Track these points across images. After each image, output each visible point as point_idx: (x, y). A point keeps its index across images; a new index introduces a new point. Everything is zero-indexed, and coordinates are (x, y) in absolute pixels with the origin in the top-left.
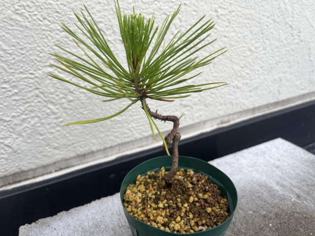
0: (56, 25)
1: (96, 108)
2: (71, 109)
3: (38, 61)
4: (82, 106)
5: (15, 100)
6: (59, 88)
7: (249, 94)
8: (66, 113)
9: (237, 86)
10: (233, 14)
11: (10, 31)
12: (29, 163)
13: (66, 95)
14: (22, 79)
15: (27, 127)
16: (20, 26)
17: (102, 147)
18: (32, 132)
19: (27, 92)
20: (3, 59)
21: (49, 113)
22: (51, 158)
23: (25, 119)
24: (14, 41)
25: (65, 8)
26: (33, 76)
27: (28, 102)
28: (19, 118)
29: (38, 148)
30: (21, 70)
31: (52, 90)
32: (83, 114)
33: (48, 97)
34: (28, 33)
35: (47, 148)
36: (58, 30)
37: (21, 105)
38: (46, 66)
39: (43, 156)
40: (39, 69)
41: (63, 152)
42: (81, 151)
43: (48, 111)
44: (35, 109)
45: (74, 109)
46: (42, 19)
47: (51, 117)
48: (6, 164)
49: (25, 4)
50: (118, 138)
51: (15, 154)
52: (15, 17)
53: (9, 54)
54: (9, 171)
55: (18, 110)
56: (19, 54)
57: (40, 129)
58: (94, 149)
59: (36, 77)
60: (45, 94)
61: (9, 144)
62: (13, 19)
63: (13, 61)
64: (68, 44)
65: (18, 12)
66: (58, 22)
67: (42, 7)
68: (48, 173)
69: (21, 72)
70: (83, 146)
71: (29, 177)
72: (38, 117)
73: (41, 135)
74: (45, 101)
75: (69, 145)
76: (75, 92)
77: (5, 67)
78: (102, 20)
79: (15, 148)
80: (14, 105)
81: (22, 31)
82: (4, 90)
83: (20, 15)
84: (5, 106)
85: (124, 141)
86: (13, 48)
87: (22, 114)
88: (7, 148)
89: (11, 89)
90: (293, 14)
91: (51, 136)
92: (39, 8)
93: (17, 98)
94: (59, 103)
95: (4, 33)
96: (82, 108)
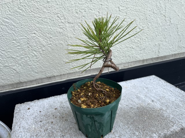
0: (37, 14)
1: (56, 55)
2: (44, 54)
3: (29, 31)
4: (49, 53)
5: (18, 49)
6: (38, 44)
7: (140, 52)
8: (41, 56)
9: (132, 47)
10: (128, 9)
11: (16, 17)
12: (24, 79)
13: (41, 47)
14: (22, 39)
15: (23, 62)
16: (21, 15)
17: (59, 74)
18: (26, 64)
19: (24, 45)
20: (13, 30)
21: (34, 56)
22: (34, 77)
23: (22, 57)
24: (18, 21)
25: (41, 7)
26: (26, 38)
27: (24, 50)
28: (20, 57)
29: (29, 72)
30: (21, 35)
31: (35, 45)
32: (50, 57)
33: (33, 48)
34: (24, 18)
35: (32, 72)
36: (38, 17)
37: (21, 51)
38: (32, 33)
39: (31, 76)
40: (29, 35)
41: (40, 75)
42: (49, 75)
43: (33, 54)
44: (27, 53)
45: (45, 54)
46: (30, 12)
47: (34, 57)
48: (13, 78)
49: (23, 5)
50: (67, 70)
51: (18, 74)
52: (18, 10)
53: (16, 27)
54: (15, 82)
55: (20, 53)
56: (20, 28)
57: (29, 63)
58: (55, 75)
59: (28, 38)
60: (32, 47)
61: (15, 69)
62: (17, 12)
63: (17, 31)
64: (43, 23)
65: (20, 8)
66: (38, 13)
67: (31, 6)
68: (32, 85)
69: (21, 36)
70: (49, 73)
71: (24, 86)
72: (28, 57)
73: (30, 66)
74: (32, 50)
75: (43, 72)
76: (46, 46)
77: (14, 33)
78: (59, 12)
79: (18, 71)
80: (18, 51)
81: (21, 17)
82: (13, 44)
83: (21, 10)
84: (14, 51)
85: (70, 72)
86: (18, 25)
87: (21, 55)
88: (14, 71)
89: (16, 43)
90: (166, 9)
91: (34, 67)
92: (29, 7)
93: (19, 48)
94: (38, 51)
95: (14, 18)
96: (49, 54)
